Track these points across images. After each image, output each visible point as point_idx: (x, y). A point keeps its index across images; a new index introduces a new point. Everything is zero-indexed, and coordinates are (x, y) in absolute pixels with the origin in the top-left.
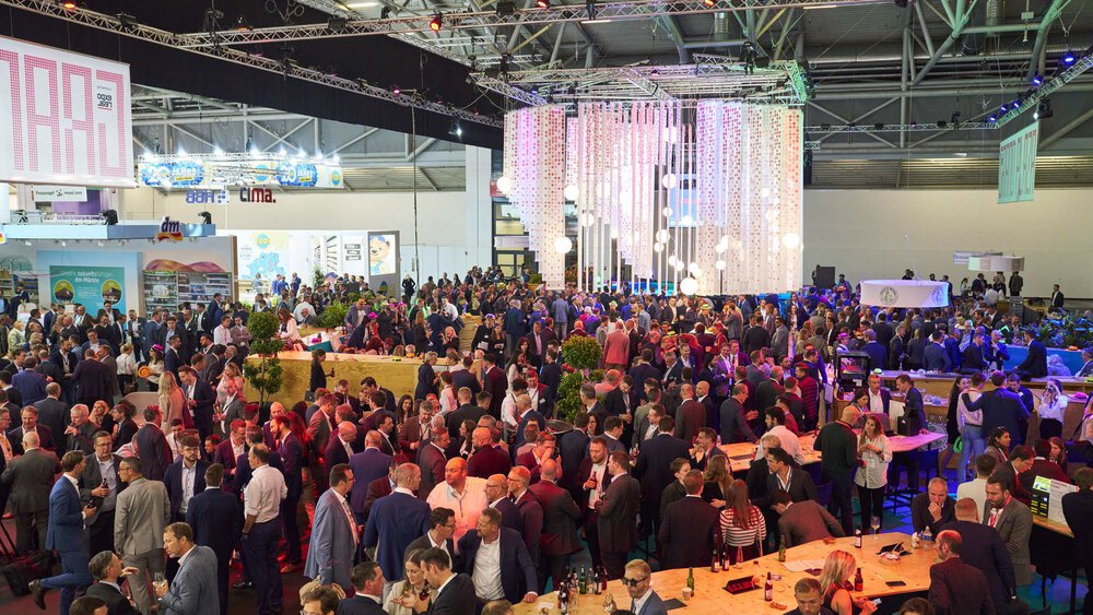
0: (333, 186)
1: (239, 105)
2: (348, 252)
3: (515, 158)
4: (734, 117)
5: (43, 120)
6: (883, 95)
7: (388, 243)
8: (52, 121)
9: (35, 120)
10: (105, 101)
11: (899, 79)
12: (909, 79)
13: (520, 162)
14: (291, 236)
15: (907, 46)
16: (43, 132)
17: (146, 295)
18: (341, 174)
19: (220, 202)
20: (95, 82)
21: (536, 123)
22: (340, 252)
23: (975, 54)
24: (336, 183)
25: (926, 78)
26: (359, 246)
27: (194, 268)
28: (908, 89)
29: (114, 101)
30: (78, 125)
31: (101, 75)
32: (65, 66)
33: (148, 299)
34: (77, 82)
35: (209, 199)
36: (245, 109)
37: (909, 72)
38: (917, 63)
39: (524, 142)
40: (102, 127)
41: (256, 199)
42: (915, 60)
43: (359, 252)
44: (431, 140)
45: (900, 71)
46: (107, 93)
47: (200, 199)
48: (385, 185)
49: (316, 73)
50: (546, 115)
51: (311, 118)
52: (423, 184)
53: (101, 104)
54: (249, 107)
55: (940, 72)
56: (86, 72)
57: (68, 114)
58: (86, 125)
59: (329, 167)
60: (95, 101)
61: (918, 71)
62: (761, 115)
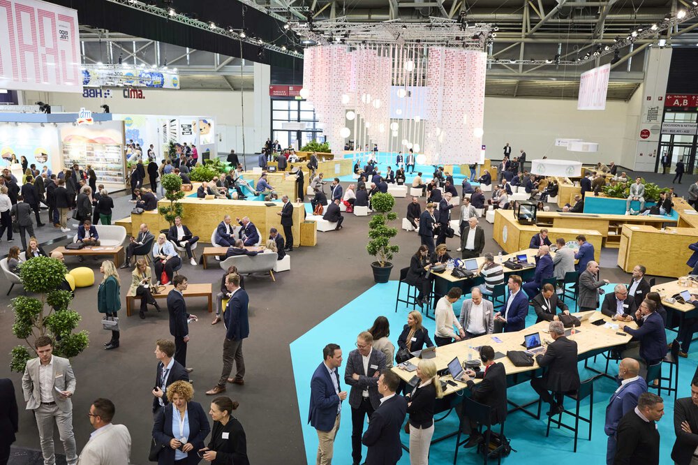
0: (173, 87)
1: (103, 30)
2: (184, 129)
3: (312, 77)
4: (436, 55)
5: (29, 48)
6: (510, 40)
7: (209, 124)
8: (33, 49)
9: (24, 48)
10: (64, 35)
11: (520, 31)
12: (527, 31)
13: (316, 80)
14: (147, 119)
15: (526, 11)
16: (29, 56)
17: (65, 158)
18: (178, 79)
19: (106, 97)
20: (58, 22)
21: (328, 56)
22: (179, 130)
23: (565, 18)
24: (175, 85)
25: (538, 31)
26: (190, 126)
27: (97, 141)
28: (526, 37)
29: (69, 35)
30: (48, 51)
31: (62, 17)
32: (39, 10)
33: (66, 160)
34: (47, 21)
35: (99, 95)
36: (107, 33)
37: (527, 27)
38: (532, 21)
39: (319, 67)
40: (63, 52)
41: (133, 96)
42: (530, 20)
43: (190, 130)
44: (231, 58)
45: (521, 26)
46: (65, 29)
47: (92, 95)
48: (200, 86)
49: (185, 18)
50: (336, 51)
51: (152, 41)
52: (226, 86)
53: (62, 37)
54: (110, 32)
55: (546, 28)
56: (51, 15)
57: (43, 44)
58: (53, 51)
59: (171, 75)
60: (59, 35)
61: (532, 27)
62: (454, 54)
